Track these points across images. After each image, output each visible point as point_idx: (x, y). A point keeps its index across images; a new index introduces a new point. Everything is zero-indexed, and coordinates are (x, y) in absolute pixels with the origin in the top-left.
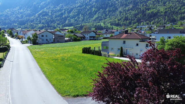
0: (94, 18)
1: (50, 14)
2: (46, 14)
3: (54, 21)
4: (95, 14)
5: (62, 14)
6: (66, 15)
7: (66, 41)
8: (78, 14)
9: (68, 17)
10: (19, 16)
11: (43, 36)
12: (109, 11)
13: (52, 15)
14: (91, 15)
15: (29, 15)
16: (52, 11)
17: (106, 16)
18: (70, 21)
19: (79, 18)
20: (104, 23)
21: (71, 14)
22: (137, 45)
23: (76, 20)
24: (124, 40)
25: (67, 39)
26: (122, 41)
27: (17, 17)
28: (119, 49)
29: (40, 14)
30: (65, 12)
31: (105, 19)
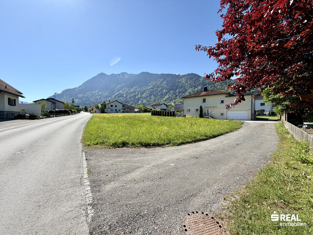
0: (165, 99)
1: (125, 96)
2: (122, 96)
3: (128, 101)
4: (166, 95)
5: (136, 95)
6: (139, 96)
7: (136, 112)
8: (150, 96)
9: (141, 98)
10: (98, 97)
11: (112, 106)
12: (179, 92)
13: (127, 96)
14: (162, 96)
15: (107, 97)
16: (127, 93)
17: (176, 96)
18: (142, 101)
19: (151, 98)
20: (175, 103)
21: (144, 95)
22: (222, 102)
23: (148, 101)
24: (204, 98)
25: (137, 110)
26: (201, 99)
27: (96, 98)
28: (197, 110)
29: (116, 96)
30: (138, 93)
31: (175, 99)
